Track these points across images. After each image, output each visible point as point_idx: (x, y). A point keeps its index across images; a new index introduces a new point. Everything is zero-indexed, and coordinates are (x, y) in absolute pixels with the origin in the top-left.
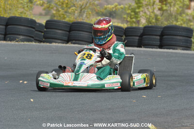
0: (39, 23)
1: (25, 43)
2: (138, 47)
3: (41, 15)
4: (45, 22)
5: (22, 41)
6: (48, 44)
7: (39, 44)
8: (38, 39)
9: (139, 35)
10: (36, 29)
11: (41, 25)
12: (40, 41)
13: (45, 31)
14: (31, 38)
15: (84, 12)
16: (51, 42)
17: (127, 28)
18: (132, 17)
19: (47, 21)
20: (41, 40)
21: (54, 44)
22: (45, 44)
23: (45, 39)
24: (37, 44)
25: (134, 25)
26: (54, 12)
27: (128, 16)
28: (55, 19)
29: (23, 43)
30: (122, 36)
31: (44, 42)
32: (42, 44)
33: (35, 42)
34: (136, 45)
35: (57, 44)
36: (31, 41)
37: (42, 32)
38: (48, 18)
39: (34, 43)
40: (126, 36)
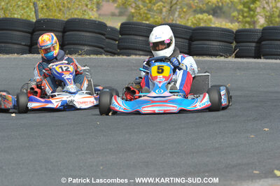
0: (110, 28)
1: (92, 56)
2: (255, 57)
3: (113, 15)
4: (119, 25)
5: (87, 54)
6: (125, 57)
7: (112, 57)
8: (111, 50)
9: (256, 40)
10: (107, 36)
11: (113, 29)
12: (114, 54)
13: (120, 39)
14: (100, 49)
15: (176, 9)
16: (128, 55)
17: (238, 31)
18: (245, 14)
19: (122, 24)
20: (114, 51)
21: (133, 57)
22: (120, 57)
23: (120, 49)
24: (109, 57)
25: (247, 27)
26: (133, 11)
27: (239, 14)
28: (135, 20)
29: (88, 57)
30: (231, 43)
31: (119, 54)
32: (116, 57)
33: (106, 55)
34: (253, 55)
35: (137, 57)
36: (101, 54)
37: (116, 40)
38: (124, 19)
39: (104, 57)
40: (237, 42)
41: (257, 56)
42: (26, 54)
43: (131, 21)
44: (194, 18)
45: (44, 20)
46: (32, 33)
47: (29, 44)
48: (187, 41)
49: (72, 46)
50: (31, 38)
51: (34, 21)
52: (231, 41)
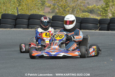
2: (107, 30)
3: (49, 12)
9: (108, 23)
13: (52, 22)
15: (75, 10)
16: (55, 29)
17: (100, 20)
18: (103, 13)
19: (53, 16)
21: (57, 30)
25: (104, 18)
26: (57, 11)
27: (101, 12)
28: (58, 15)
30: (98, 24)
34: (106, 29)
38: (54, 14)
40: (100, 24)
41: (108, 30)
42: (13, 28)
43: (57, 15)
44: (82, 14)
45: (21, 14)
46: (16, 20)
47: (14, 24)
48: (79, 23)
49: (32, 25)
50: (15, 22)
51: (17, 15)
52: (97, 23)
